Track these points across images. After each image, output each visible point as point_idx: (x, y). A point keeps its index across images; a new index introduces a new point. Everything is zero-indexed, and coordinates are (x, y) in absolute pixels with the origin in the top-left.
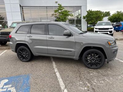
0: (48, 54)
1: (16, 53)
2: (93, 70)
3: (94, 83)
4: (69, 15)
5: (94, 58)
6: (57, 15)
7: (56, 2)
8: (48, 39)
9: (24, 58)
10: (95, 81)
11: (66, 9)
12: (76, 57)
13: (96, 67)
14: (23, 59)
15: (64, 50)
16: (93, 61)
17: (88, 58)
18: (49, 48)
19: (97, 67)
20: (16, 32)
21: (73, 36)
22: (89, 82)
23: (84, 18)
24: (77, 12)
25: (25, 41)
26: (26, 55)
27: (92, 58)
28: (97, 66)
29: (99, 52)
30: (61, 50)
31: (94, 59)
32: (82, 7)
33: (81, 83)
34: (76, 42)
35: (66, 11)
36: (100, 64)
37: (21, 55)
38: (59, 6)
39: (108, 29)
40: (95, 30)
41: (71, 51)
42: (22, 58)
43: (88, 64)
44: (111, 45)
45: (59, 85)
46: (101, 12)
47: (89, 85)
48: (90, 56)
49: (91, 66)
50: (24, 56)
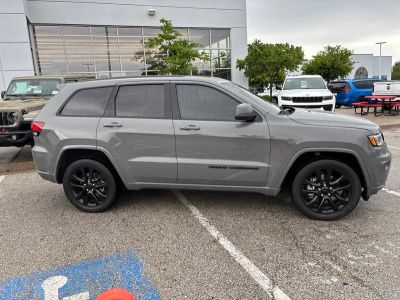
0: (177, 181)
1: (61, 186)
2: (326, 223)
3: (352, 263)
4: (197, 55)
5: (328, 185)
6: (153, 55)
7: (152, 14)
8: (178, 132)
9: (89, 199)
10: (350, 256)
11: (184, 36)
12: (272, 187)
13: (336, 214)
14: (85, 204)
15: (232, 168)
16: (326, 197)
17: (309, 188)
19: (340, 213)
20: (60, 113)
22: (336, 260)
23: (240, 65)
24: (215, 46)
25: (96, 142)
26: (98, 188)
27: (322, 186)
28: (336, 210)
29: (345, 166)
30: (224, 167)
31: (329, 191)
32: (233, 33)
33: (312, 264)
34: (272, 141)
35: (185, 43)
36: (345, 203)
37: (78, 190)
38: (161, 28)
39: (320, 99)
40: (281, 102)
41: (257, 168)
42: (82, 201)
43: (311, 207)
44: (377, 146)
45: (248, 277)
46: (292, 47)
47: (339, 269)
48: (316, 182)
49: (320, 212)
50: (90, 192)
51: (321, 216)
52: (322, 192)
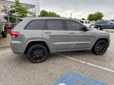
5: (102, 46)
12: (90, 48)
15: (82, 44)
17: (97, 47)
18: (69, 43)
20: (25, 28)
21: (88, 31)
29: (105, 42)
30: (80, 44)
31: (102, 48)
41: (88, 44)
43: (98, 52)
48: (99, 46)
49: (100, 53)
50: (38, 56)
51: (100, 54)
52: (100, 48)
